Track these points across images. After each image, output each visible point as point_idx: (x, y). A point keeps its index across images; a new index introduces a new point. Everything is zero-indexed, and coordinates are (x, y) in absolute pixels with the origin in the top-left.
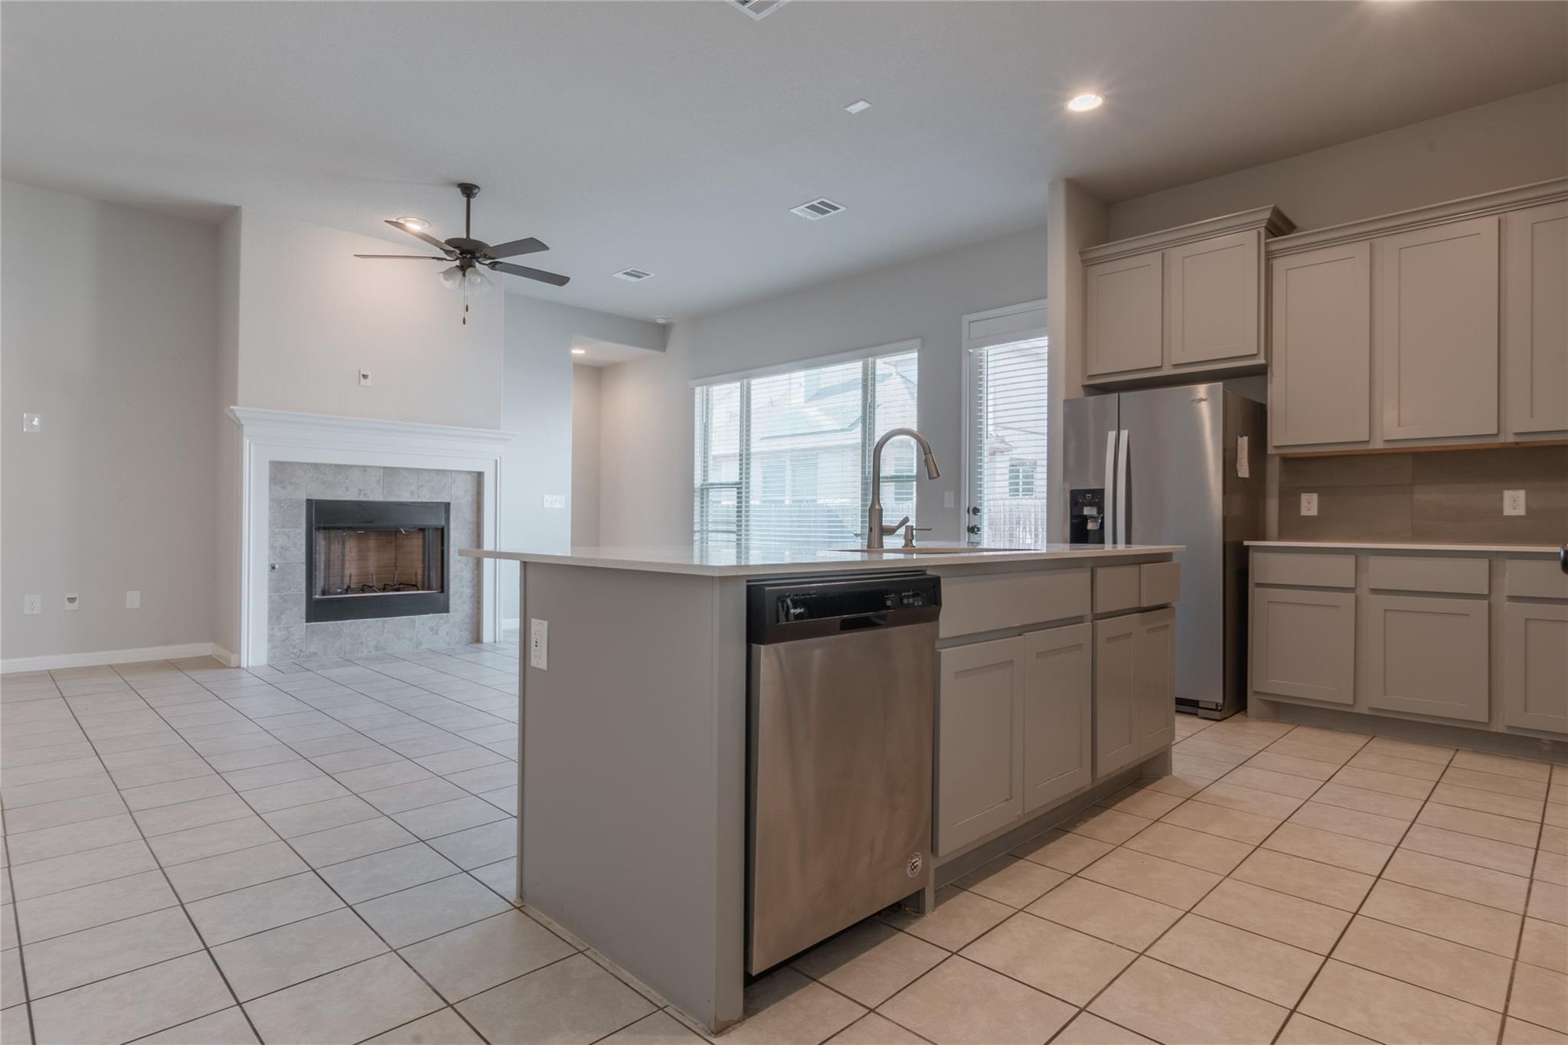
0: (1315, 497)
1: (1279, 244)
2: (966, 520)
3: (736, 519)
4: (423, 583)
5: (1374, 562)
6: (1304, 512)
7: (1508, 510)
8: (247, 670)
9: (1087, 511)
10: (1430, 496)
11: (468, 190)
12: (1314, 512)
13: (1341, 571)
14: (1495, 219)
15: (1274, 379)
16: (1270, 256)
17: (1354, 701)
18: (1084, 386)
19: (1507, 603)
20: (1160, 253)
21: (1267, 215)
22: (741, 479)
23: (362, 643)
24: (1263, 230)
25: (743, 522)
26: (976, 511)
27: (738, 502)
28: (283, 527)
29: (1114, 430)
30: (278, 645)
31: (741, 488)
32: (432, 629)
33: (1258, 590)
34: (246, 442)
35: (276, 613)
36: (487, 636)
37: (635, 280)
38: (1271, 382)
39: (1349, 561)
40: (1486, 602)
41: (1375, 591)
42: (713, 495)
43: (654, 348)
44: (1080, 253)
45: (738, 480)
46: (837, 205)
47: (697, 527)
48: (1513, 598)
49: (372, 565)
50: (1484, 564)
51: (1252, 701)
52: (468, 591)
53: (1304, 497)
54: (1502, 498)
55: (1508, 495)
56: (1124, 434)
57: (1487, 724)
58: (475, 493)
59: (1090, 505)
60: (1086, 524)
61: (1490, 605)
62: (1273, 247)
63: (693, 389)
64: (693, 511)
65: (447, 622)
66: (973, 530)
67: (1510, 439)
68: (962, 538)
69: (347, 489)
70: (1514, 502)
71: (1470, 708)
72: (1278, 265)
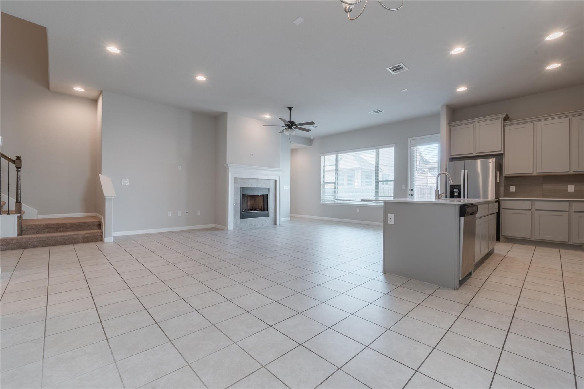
0: (514, 187)
1: (507, 123)
2: (409, 192)
3: (334, 192)
4: (263, 208)
5: (537, 203)
6: (511, 190)
7: (569, 190)
8: (230, 230)
9: (455, 190)
10: (547, 187)
11: (290, 109)
12: (514, 190)
13: (528, 205)
14: (568, 119)
15: (505, 157)
16: (504, 126)
17: (531, 237)
18: (449, 158)
19: (574, 213)
20: (472, 124)
21: (505, 116)
22: (336, 181)
23: (251, 224)
24: (503, 119)
25: (337, 193)
26: (412, 190)
27: (335, 187)
28: (236, 194)
29: (463, 170)
30: (235, 224)
31: (336, 183)
32: (266, 221)
33: (503, 210)
34: (229, 172)
35: (235, 216)
36: (278, 223)
37: (314, 128)
38: (505, 158)
39: (530, 203)
40: (568, 213)
41: (536, 210)
42: (325, 185)
43: (309, 145)
44: (449, 124)
45: (335, 181)
46: (381, 111)
47: (322, 194)
48: (575, 212)
49: (249, 204)
50: (568, 203)
51: (501, 238)
52: (273, 211)
53: (511, 187)
54: (568, 187)
55: (569, 186)
56: (466, 171)
57: (568, 242)
58: (275, 185)
59: (456, 188)
60: (454, 194)
61: (569, 213)
62: (505, 124)
63: (321, 157)
64: (321, 189)
65: (269, 219)
66: (412, 195)
67: (572, 173)
68: (408, 197)
69: (248, 184)
70: (571, 188)
71: (563, 238)
72: (506, 128)
